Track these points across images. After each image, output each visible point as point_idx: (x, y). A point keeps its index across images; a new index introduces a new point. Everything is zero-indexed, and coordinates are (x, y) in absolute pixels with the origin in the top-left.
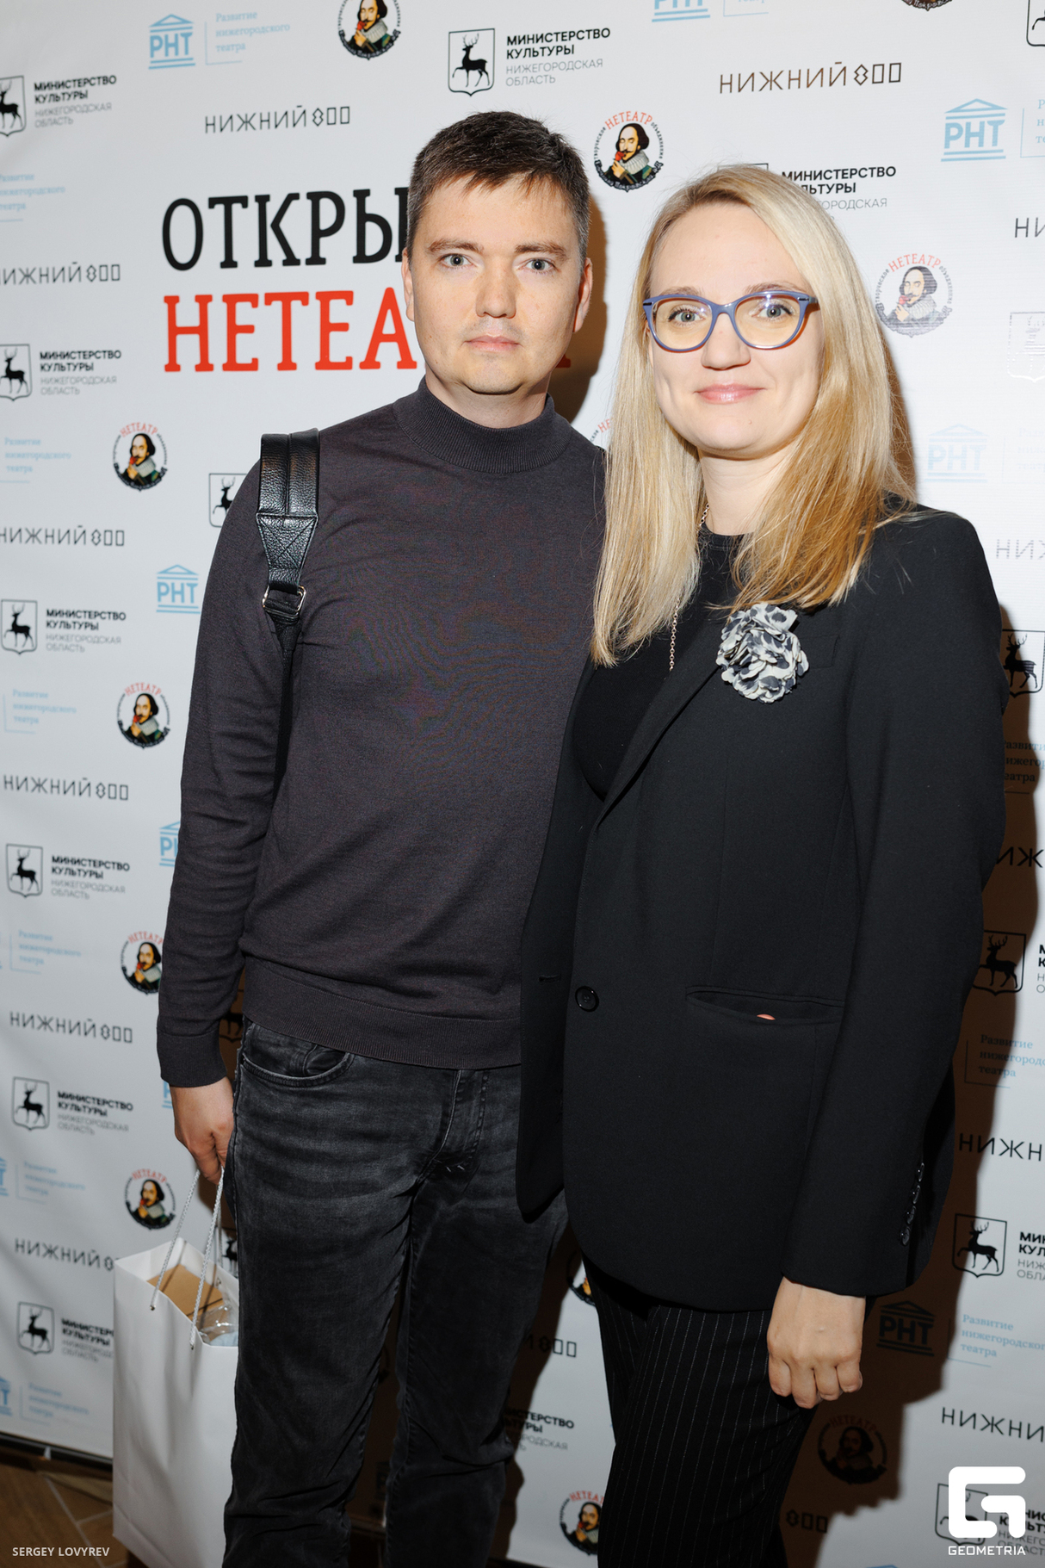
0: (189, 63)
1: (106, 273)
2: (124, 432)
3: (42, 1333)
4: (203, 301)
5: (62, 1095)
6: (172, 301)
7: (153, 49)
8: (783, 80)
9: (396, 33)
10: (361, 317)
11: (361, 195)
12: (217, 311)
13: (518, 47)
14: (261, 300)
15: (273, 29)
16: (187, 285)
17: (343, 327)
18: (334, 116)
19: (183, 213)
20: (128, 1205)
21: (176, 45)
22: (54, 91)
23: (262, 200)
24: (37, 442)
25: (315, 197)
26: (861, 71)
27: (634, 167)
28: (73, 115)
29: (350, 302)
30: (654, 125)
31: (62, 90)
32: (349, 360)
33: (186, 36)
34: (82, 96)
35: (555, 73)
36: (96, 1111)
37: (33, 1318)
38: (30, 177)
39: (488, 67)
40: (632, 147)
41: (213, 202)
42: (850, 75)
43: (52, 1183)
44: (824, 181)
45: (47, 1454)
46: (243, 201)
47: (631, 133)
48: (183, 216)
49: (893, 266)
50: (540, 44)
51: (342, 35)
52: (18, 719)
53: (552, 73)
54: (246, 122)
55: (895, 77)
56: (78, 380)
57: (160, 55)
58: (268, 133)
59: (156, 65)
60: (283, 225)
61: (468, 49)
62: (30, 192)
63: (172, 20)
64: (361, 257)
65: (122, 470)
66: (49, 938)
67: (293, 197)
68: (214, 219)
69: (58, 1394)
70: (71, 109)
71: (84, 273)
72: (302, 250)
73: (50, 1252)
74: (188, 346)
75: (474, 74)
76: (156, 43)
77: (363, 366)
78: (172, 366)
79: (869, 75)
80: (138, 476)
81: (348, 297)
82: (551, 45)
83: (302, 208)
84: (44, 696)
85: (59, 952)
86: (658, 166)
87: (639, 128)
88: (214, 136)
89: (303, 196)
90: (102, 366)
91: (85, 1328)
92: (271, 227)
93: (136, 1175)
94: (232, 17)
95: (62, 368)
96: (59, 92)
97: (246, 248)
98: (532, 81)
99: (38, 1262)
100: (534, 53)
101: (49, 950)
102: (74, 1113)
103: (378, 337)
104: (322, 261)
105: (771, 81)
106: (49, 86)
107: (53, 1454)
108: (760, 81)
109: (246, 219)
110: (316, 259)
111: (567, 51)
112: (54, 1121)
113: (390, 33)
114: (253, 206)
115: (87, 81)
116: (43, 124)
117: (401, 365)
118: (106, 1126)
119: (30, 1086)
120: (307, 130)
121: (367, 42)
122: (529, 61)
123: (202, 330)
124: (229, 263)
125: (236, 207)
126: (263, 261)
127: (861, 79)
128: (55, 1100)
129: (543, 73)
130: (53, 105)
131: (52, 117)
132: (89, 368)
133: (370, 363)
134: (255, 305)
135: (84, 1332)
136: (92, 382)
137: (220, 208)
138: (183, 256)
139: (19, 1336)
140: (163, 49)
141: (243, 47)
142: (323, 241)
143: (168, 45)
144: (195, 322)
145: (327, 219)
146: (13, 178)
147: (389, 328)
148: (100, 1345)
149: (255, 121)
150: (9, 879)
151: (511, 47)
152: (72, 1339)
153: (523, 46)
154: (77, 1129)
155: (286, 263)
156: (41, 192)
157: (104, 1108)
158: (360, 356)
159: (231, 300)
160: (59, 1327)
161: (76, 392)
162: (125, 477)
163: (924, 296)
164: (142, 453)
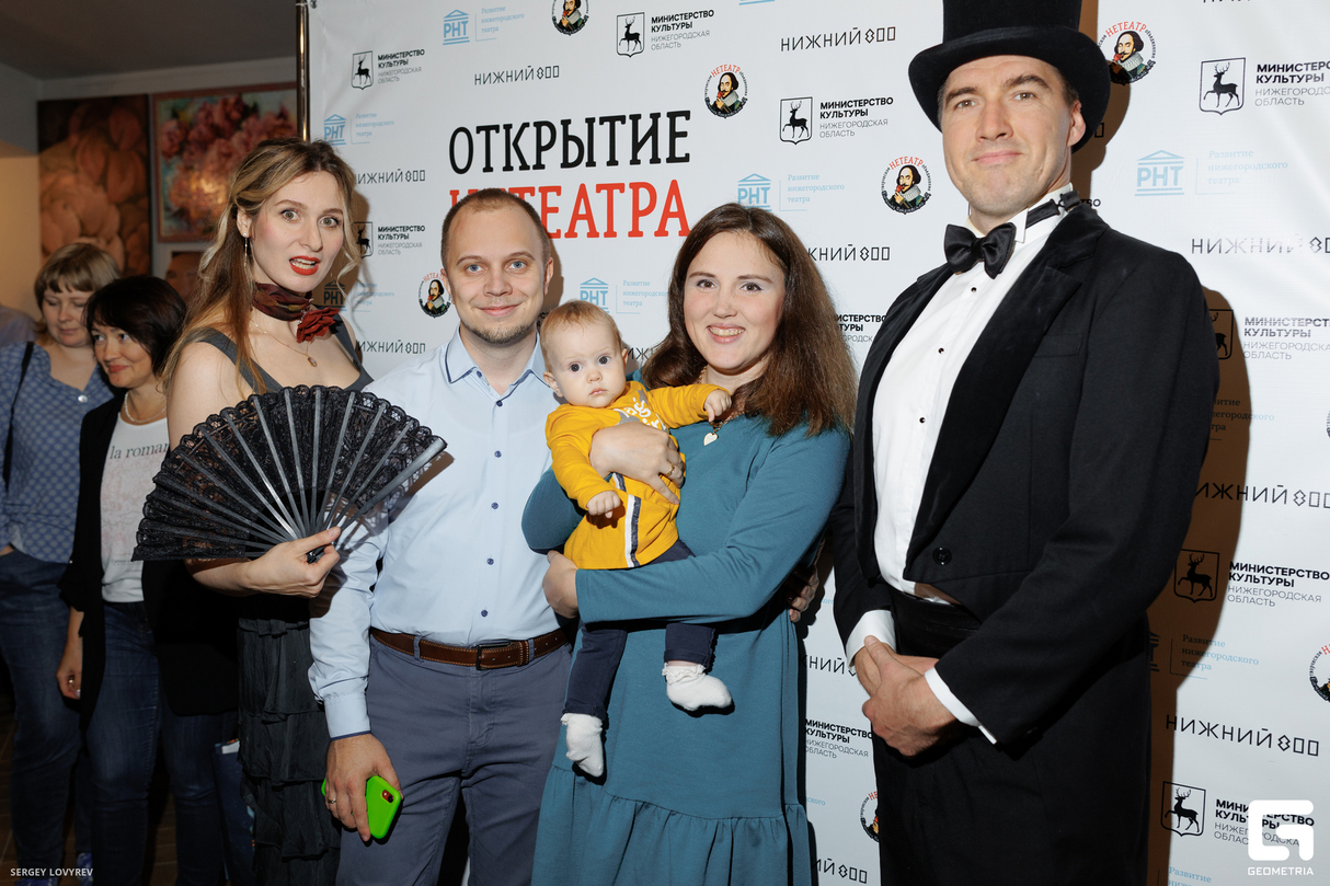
0: (466, 40)
1: (416, 176)
2: (426, 279)
6: (455, 193)
7: (446, 32)
8: (820, 41)
9: (586, 17)
10: (565, 203)
11: (566, 123)
13: (658, 24)
15: (514, 17)
16: (463, 183)
17: (555, 210)
18: (549, 72)
19: (462, 136)
21: (458, 29)
22: (389, 60)
23: (508, 127)
25: (538, 125)
26: (870, 34)
27: (729, 102)
28: (399, 75)
29: (559, 194)
30: (741, 74)
31: (394, 59)
32: (559, 231)
33: (465, 23)
34: (405, 63)
35: (681, 40)
38: (374, 115)
39: (641, 38)
40: (728, 88)
41: (479, 129)
42: (863, 36)
44: (848, 108)
46: (496, 128)
47: (727, 79)
48: (462, 138)
49: (892, 165)
50: (672, 22)
51: (554, 19)
53: (679, 41)
54: (499, 77)
55: (891, 37)
56: (400, 245)
57: (449, 36)
58: (511, 84)
59: (447, 42)
60: (519, 144)
61: (628, 26)
62: (374, 125)
63: (456, 13)
64: (565, 164)
65: (424, 304)
67: (526, 125)
68: (479, 139)
70: (399, 71)
71: (404, 176)
72: (531, 160)
75: (632, 42)
76: (448, 28)
77: (567, 236)
79: (875, 36)
80: (434, 308)
81: (558, 190)
82: (678, 22)
83: (531, 132)
86: (744, 100)
87: (731, 75)
88: (480, 87)
89: (531, 125)
90: (414, 236)
92: (512, 145)
94: (491, 10)
95: (391, 238)
96: (392, 61)
97: (498, 160)
98: (667, 46)
100: (668, 28)
103: (576, 217)
104: (543, 167)
105: (813, 42)
106: (387, 57)
108: (806, 42)
109: (498, 139)
110: (539, 166)
111: (688, 26)
113: (582, 17)
114: (502, 131)
115: (408, 53)
116: (382, 81)
117: (589, 235)
120: (534, 82)
121: (569, 24)
122: (665, 33)
124: (488, 169)
125: (493, 132)
126: (508, 168)
127: (870, 39)
129: (673, 41)
130: (389, 69)
131: (388, 76)
132: (406, 237)
133: (571, 234)
136: (408, 246)
137: (483, 133)
138: (461, 165)
140: (451, 32)
141: (497, 29)
142: (543, 153)
143: (454, 29)
145: (545, 140)
146: (365, 116)
147: (582, 211)
149: (504, 77)
151: (654, 25)
153: (661, 23)
155: (521, 168)
156: (381, 124)
158: (565, 230)
161: (399, 253)
162: (426, 308)
163: (912, 186)
164: (436, 293)
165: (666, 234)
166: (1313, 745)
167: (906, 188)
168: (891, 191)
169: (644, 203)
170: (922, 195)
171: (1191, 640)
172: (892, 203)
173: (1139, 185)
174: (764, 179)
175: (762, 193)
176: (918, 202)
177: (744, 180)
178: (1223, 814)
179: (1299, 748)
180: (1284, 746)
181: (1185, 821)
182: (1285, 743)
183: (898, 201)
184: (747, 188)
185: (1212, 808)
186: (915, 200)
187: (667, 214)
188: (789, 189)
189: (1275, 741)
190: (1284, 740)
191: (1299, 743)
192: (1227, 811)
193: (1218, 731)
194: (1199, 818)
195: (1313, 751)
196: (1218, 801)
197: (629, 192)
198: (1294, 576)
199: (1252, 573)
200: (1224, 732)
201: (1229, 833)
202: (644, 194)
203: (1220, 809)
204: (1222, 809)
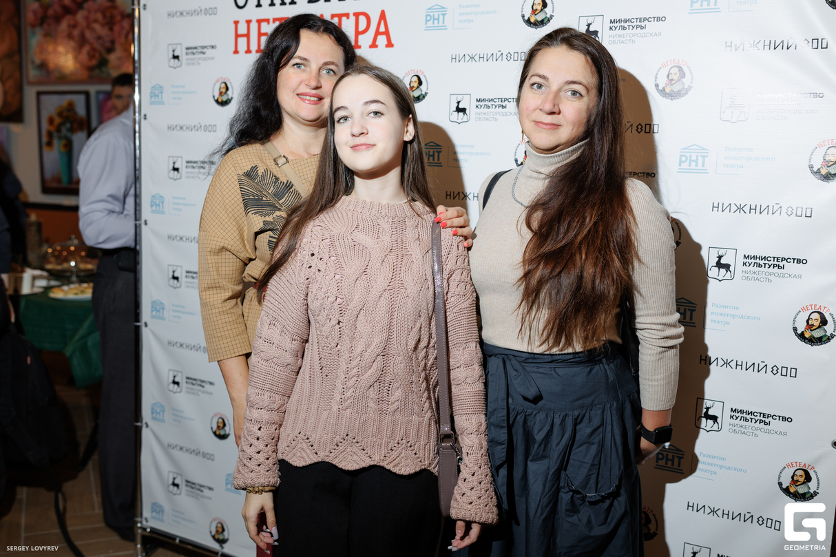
1: (211, 11)
2: (217, 81)
3: (177, 486)
4: (249, 22)
5: (187, 378)
6: (236, 23)
12: (254, 26)
14: (271, 21)
16: (242, 15)
20: (212, 428)
24: (183, 87)
36: (201, 385)
37: (174, 479)
43: (182, 417)
45: (177, 541)
52: (175, 209)
56: (200, 59)
64: (310, 1)
65: (216, 98)
66: (183, 307)
69: (183, 514)
71: (203, 12)
73: (181, 449)
74: (242, 42)
78: (236, 52)
80: (222, 101)
84: (184, 199)
85: (187, 313)
90: (209, 52)
91: (194, 484)
93: (215, 415)
95: (194, 54)
99: (177, 454)
101: (184, 313)
102: (192, 386)
104: (295, 3)
107: (180, 541)
112: (184, 390)
118: (204, 392)
119: (175, 373)
123: (248, 35)
124: (259, 5)
126: (272, 4)
128: (185, 380)
132: (204, 53)
134: (269, 23)
135: (193, 486)
136: (205, 60)
138: (241, 3)
139: (168, 486)
144: (245, 32)
148: (199, 492)
150: (169, 280)
152: (189, 489)
154: (193, 393)
155: (281, 4)
157: (203, 384)
159: (259, 22)
160: (184, 483)
161: (199, 64)
162: (217, 101)
163: (542, 10)
164: (224, 90)
165: (376, 46)
166: (793, 371)
167: (538, 12)
168: (528, 14)
169: (362, 27)
170: (548, 16)
171: (717, 306)
172: (528, 22)
173: (692, 6)
174: (443, 8)
175: (441, 17)
176: (545, 21)
177: (430, 9)
178: (734, 417)
179: (784, 373)
180: (775, 372)
181: (710, 422)
182: (775, 370)
183: (532, 20)
184: (432, 14)
185: (728, 413)
186: (543, 20)
187: (378, 33)
188: (460, 14)
189: (769, 369)
190: (775, 368)
191: (784, 370)
192: (737, 415)
193: (733, 364)
194: (719, 420)
195: (793, 374)
196: (732, 409)
197: (352, 18)
198: (785, 262)
199: (758, 261)
200: (737, 365)
201: (738, 429)
202: (362, 19)
203: (732, 414)
204: (734, 414)
